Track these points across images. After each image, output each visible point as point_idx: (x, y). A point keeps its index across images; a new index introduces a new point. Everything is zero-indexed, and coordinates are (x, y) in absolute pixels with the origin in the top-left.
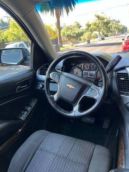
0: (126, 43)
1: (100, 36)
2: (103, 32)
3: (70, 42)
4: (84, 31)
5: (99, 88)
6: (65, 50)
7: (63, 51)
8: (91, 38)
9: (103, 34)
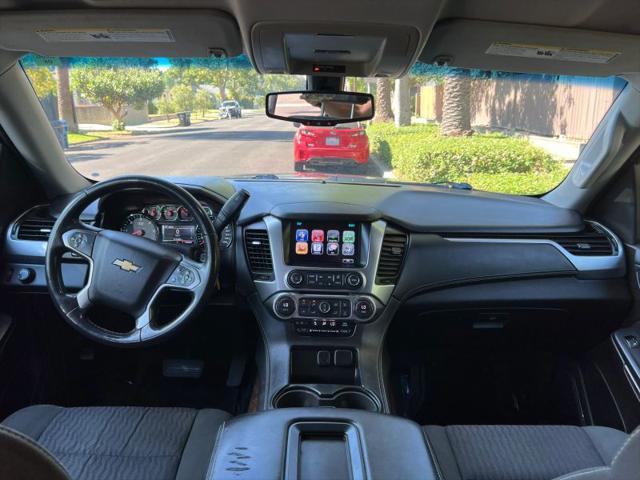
0: (303, 135)
1: (226, 105)
2: (233, 90)
3: (112, 114)
4: (165, 80)
5: (200, 265)
6: (90, 145)
7: (80, 149)
8: (191, 108)
9: (236, 96)
